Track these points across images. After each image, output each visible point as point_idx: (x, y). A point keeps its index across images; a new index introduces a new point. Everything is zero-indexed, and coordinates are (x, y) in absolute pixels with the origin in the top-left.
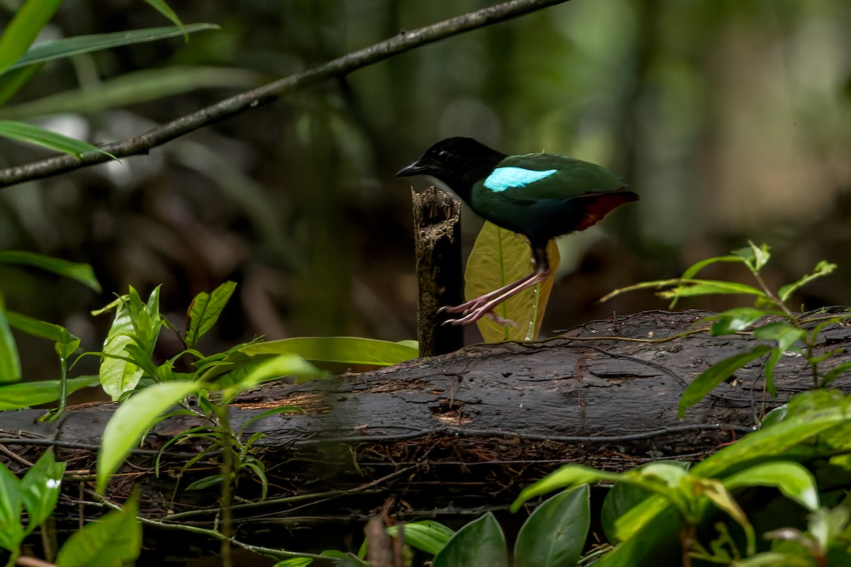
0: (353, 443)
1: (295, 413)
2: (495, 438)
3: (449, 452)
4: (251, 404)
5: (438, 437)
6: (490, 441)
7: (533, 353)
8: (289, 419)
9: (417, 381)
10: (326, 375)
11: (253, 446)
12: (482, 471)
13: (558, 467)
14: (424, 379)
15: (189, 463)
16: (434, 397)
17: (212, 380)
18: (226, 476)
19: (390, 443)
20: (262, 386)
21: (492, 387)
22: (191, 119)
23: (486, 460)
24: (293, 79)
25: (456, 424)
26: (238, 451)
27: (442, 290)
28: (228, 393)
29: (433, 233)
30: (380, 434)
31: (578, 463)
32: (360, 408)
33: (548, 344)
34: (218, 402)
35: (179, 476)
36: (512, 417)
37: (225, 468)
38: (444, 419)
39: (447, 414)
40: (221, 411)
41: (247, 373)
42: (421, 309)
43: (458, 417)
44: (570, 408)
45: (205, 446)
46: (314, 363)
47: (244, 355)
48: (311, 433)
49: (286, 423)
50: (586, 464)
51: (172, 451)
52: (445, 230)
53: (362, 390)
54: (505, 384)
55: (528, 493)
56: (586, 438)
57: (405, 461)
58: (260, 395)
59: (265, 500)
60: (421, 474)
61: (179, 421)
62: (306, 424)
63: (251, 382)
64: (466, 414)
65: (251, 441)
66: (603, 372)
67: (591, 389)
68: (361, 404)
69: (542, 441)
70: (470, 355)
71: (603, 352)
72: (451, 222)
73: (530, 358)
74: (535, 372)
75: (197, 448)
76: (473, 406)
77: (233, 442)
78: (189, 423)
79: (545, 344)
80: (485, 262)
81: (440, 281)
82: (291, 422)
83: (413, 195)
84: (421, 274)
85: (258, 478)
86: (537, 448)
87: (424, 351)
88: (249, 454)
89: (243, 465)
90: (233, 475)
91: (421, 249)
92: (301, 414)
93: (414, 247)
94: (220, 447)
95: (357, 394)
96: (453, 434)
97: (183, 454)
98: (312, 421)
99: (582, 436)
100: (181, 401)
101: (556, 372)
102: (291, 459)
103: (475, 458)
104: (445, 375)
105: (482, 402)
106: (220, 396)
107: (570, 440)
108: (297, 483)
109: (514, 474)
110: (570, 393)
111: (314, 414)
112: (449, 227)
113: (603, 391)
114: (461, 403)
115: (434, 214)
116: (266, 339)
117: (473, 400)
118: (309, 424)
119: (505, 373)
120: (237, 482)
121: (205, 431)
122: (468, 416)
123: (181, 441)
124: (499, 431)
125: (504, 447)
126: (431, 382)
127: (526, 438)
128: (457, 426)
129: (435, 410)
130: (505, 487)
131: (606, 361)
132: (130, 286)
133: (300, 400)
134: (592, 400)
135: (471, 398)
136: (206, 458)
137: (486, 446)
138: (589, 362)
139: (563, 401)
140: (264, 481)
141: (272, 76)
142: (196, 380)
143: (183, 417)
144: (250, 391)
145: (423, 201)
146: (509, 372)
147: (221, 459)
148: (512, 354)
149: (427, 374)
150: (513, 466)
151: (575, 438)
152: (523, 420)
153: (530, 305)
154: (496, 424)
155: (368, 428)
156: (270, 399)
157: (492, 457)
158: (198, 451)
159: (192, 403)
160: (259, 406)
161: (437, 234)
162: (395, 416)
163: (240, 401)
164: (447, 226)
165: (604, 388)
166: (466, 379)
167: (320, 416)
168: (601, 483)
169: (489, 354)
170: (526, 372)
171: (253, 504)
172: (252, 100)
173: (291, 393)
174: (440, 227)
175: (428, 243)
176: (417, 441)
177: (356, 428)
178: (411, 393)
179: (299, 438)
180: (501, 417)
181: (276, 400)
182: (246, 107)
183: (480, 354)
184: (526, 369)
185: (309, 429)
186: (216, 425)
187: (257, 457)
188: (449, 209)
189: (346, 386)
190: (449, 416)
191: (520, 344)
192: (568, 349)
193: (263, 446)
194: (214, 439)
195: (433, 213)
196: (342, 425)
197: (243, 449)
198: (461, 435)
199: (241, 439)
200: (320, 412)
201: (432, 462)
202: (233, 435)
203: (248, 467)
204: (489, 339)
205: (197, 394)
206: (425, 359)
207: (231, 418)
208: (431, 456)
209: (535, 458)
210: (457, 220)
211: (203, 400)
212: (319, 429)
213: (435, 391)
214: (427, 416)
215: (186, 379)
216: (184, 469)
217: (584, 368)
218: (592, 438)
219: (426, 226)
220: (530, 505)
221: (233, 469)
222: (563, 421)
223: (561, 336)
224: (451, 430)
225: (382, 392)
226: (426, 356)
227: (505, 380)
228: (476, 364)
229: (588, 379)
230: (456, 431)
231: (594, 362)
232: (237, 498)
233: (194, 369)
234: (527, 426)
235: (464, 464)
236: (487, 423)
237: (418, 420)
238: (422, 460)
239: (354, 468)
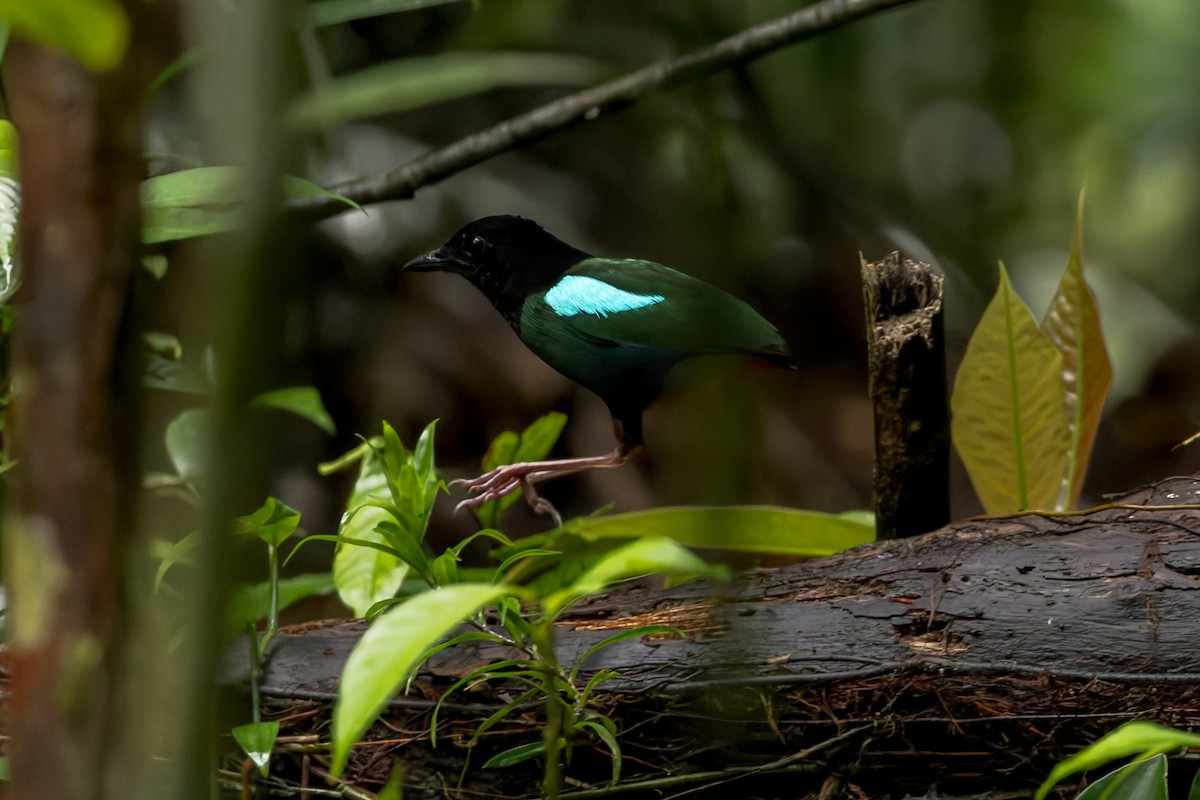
0: (765, 687)
1: (666, 637)
2: (1007, 678)
3: (930, 700)
4: (592, 621)
5: (910, 676)
6: (997, 682)
7: (1068, 533)
8: (658, 646)
9: (873, 581)
10: (721, 572)
11: (596, 692)
12: (985, 732)
13: (1114, 725)
14: (884, 578)
15: (487, 722)
16: (901, 609)
17: (523, 582)
18: (552, 743)
19: (829, 685)
20: (611, 590)
21: (1000, 590)
22: (485, 140)
23: (991, 715)
24: (657, 72)
25: (940, 654)
26: (571, 701)
27: (915, 427)
28: (553, 603)
29: (897, 331)
30: (812, 670)
31: (1147, 718)
32: (778, 627)
33: (1094, 518)
34: (538, 617)
35: (471, 744)
36: (1035, 641)
37: (549, 732)
38: (920, 645)
39: (925, 636)
40: (541, 633)
41: (585, 568)
42: (878, 461)
43: (944, 642)
44: (1133, 626)
45: (516, 693)
46: (697, 552)
47: (577, 537)
48: (693, 669)
49: (651, 653)
50: (1162, 720)
51: (459, 701)
52: (917, 326)
53: (780, 596)
54: (1023, 585)
55: (1062, 770)
56: (1160, 676)
57: (855, 716)
58: (607, 606)
59: (617, 784)
60: (882, 740)
61: (470, 651)
62: (685, 655)
63: (591, 583)
64: (958, 637)
65: (593, 683)
66: (1187, 564)
67: (1168, 593)
68: (778, 620)
69: (1084, 681)
70: (963, 536)
71: (1187, 531)
72: (928, 313)
73: (1065, 542)
74: (1074, 565)
75: (500, 696)
76: (969, 623)
77: (561, 687)
78: (487, 654)
79: (1087, 518)
80: (986, 378)
81: (908, 412)
82: (661, 651)
83: (864, 266)
84: (877, 399)
85: (604, 746)
86: (1077, 693)
87: (885, 530)
88: (589, 707)
89: (580, 726)
90: (563, 741)
91: (878, 357)
92: (676, 637)
93: (865, 352)
94: (540, 693)
95: (770, 604)
96: (936, 671)
97: (478, 707)
98: (693, 649)
99: (1154, 672)
100: (472, 618)
101: (1108, 564)
102: (660, 715)
103: (971, 710)
104: (921, 571)
105: (985, 616)
106: (539, 609)
107: (1132, 680)
108: (671, 755)
109: (1039, 738)
110: (1133, 600)
111: (699, 638)
112: (925, 321)
113: (1188, 596)
114: (948, 618)
115: (900, 298)
116: (616, 511)
117: (970, 613)
118: (690, 655)
119: (1021, 567)
120: (569, 753)
121: (514, 668)
122: (960, 639)
123: (473, 686)
124: (1014, 665)
125: (1023, 693)
126: (898, 582)
127: (1059, 677)
128: (941, 657)
129: (904, 631)
130: (1025, 760)
131: (1193, 546)
132: (384, 422)
133: (675, 614)
134: (1170, 612)
135: (965, 610)
136: (516, 713)
137: (991, 690)
138: (1163, 547)
139: (1122, 613)
140: (615, 751)
141: (622, 65)
142: (497, 582)
143: (477, 645)
144: (589, 599)
145: (880, 276)
146: (1028, 565)
147: (542, 717)
148: (1035, 536)
149: (890, 569)
150: (1036, 723)
151: (1143, 676)
152: (1053, 647)
153: (1063, 453)
154: (1009, 652)
155: (790, 661)
156: (623, 613)
157: (1001, 710)
158: (502, 702)
159: (492, 621)
160: (606, 624)
161: (905, 333)
162: (836, 641)
163: (572, 617)
164: (921, 318)
165: (1191, 592)
166: (955, 578)
167: (709, 640)
168: (1187, 752)
169: (995, 534)
170: (1058, 565)
171: (595, 791)
172: (587, 108)
173: (660, 603)
174: (911, 318)
175: (889, 346)
176: (874, 682)
177: (771, 660)
178: (863, 600)
179: (672, 678)
180: (1017, 641)
181: (634, 614)
182: (578, 120)
183: (979, 535)
184: (1056, 560)
185: (690, 663)
186: (532, 658)
187: (602, 711)
188: (925, 290)
189: (752, 590)
190: (928, 640)
191: (1047, 517)
192: (1128, 526)
193: (613, 693)
194: (529, 681)
195: (898, 296)
196: (747, 656)
197: (580, 698)
198: (949, 672)
199: (574, 681)
200: (707, 634)
201: (899, 717)
202: (562, 674)
203: (587, 728)
204: (994, 510)
205: (500, 605)
206: (886, 544)
207: (559, 645)
208: (896, 708)
209: (1076, 711)
210: (937, 309)
211: (510, 614)
212: (707, 662)
213: (904, 597)
214: (891, 640)
215: (480, 581)
216: (480, 731)
217: (1156, 559)
218: (1170, 677)
219: (886, 318)
220: (1066, 789)
221: (561, 733)
222: (1121, 648)
223: (1115, 504)
224: (931, 664)
225: (813, 600)
226: (888, 539)
227: (1022, 579)
228: (973, 552)
229: (1161, 576)
230: (940, 666)
231: (1172, 548)
232: (569, 780)
233: (497, 563)
234: (1059, 657)
235: (954, 721)
236: (991, 651)
237: (875, 648)
238: (883, 715)
239: (767, 728)
